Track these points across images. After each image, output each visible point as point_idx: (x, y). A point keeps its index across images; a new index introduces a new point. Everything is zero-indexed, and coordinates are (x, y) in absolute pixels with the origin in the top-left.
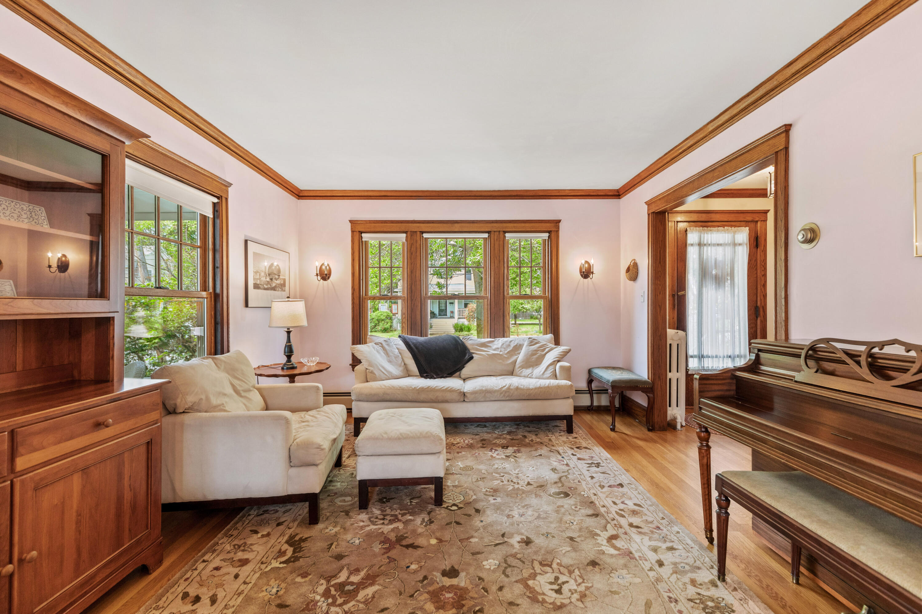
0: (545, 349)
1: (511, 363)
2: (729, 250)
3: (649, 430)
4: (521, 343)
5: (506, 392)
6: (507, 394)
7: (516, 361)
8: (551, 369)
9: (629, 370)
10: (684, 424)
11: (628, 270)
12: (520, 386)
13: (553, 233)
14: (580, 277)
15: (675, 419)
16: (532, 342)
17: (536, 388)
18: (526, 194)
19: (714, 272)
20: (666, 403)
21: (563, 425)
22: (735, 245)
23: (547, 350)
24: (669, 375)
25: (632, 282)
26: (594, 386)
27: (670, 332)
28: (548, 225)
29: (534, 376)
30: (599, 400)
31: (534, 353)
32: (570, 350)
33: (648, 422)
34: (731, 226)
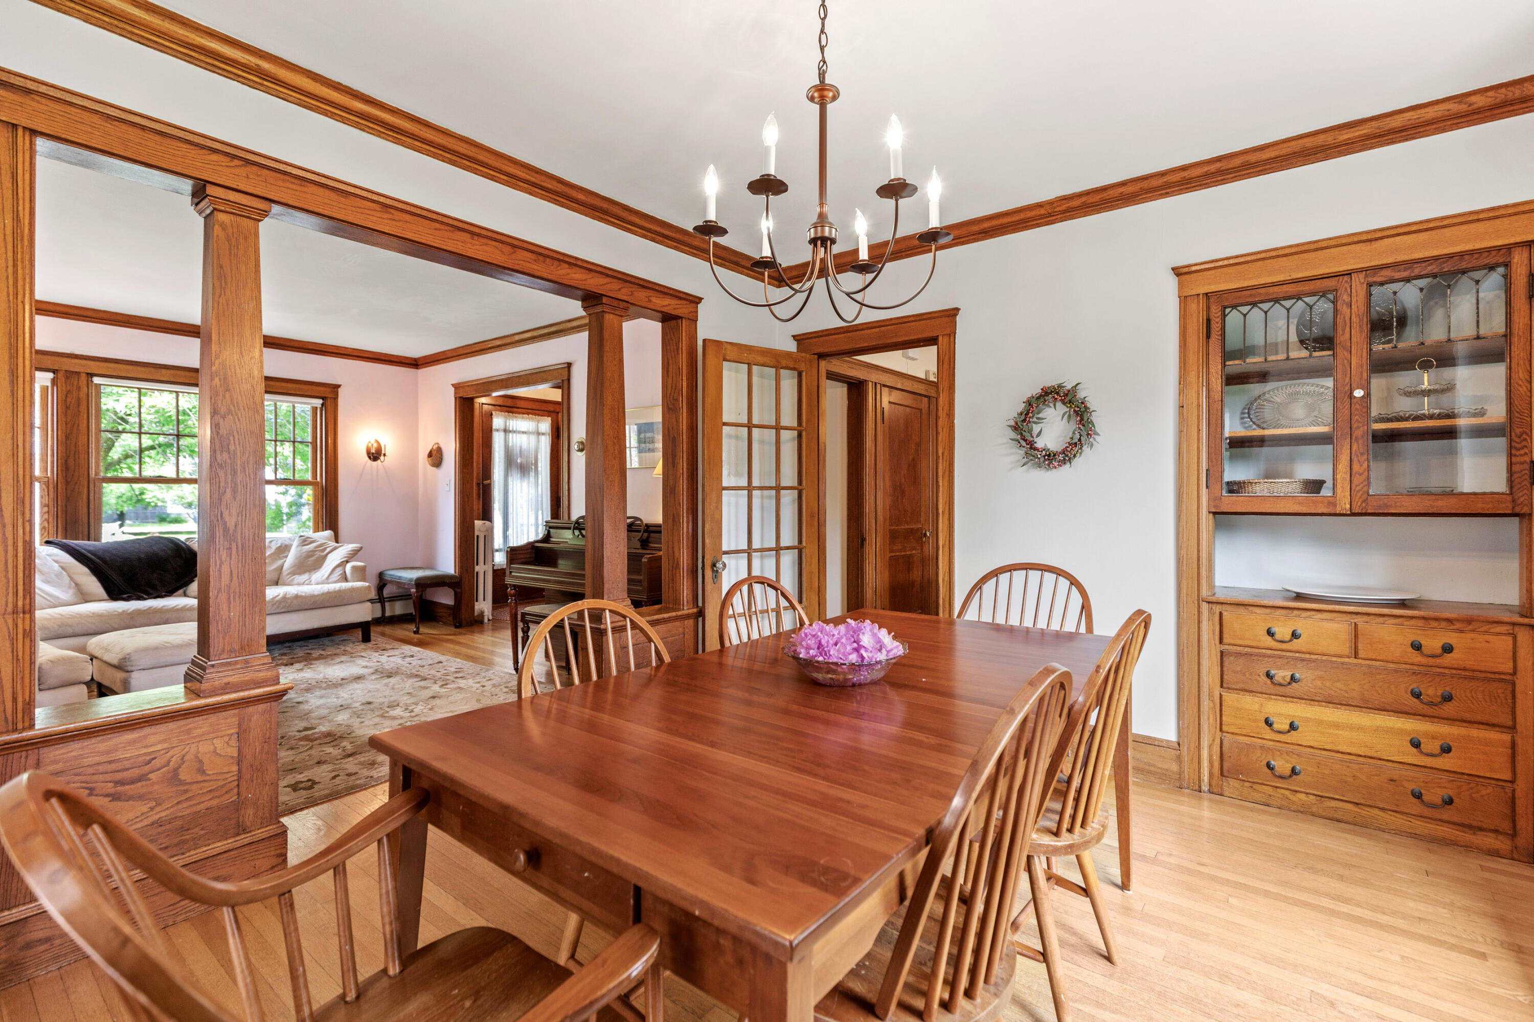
0: (325, 549)
1: (275, 569)
2: (533, 438)
3: (456, 627)
4: (287, 542)
5: (280, 602)
6: (283, 604)
7: (282, 567)
8: (339, 571)
9: (431, 568)
10: (491, 618)
11: (430, 455)
12: (300, 594)
13: (329, 402)
14: (367, 458)
15: (482, 614)
16: (304, 541)
17: (323, 594)
18: (288, 344)
19: (519, 461)
20: (473, 597)
21: (359, 633)
22: (539, 434)
23: (328, 550)
24: (477, 568)
25: (434, 469)
26: (387, 592)
27: (478, 523)
28: (322, 389)
29: (313, 582)
30: (392, 609)
31: (311, 554)
32: (361, 548)
33: (455, 618)
34: (535, 414)
